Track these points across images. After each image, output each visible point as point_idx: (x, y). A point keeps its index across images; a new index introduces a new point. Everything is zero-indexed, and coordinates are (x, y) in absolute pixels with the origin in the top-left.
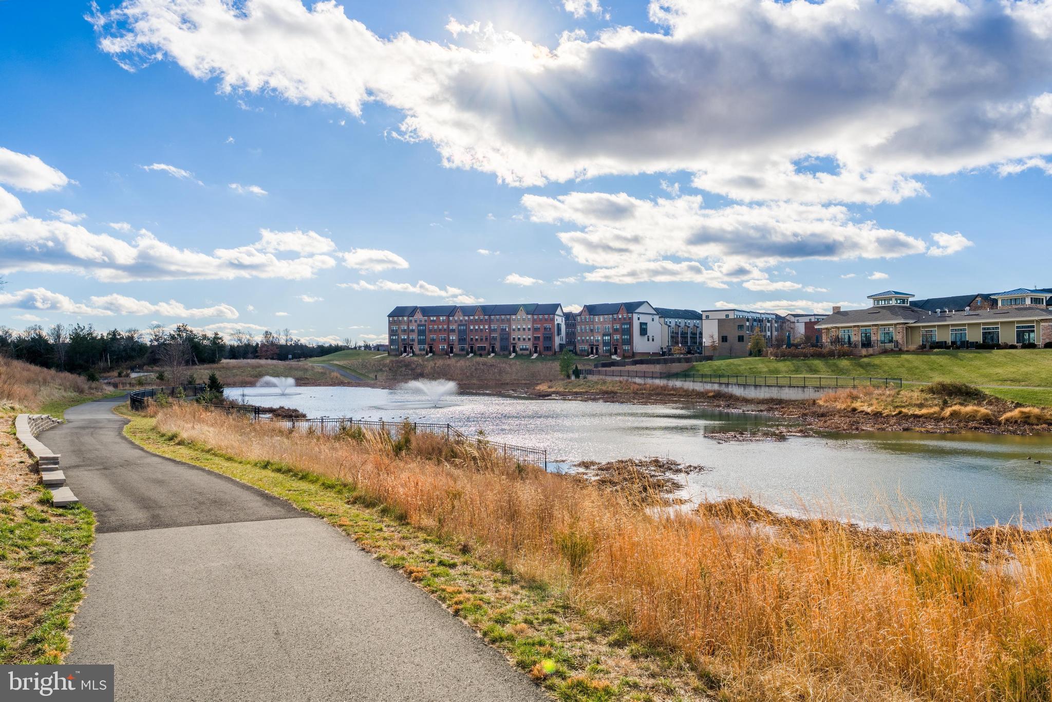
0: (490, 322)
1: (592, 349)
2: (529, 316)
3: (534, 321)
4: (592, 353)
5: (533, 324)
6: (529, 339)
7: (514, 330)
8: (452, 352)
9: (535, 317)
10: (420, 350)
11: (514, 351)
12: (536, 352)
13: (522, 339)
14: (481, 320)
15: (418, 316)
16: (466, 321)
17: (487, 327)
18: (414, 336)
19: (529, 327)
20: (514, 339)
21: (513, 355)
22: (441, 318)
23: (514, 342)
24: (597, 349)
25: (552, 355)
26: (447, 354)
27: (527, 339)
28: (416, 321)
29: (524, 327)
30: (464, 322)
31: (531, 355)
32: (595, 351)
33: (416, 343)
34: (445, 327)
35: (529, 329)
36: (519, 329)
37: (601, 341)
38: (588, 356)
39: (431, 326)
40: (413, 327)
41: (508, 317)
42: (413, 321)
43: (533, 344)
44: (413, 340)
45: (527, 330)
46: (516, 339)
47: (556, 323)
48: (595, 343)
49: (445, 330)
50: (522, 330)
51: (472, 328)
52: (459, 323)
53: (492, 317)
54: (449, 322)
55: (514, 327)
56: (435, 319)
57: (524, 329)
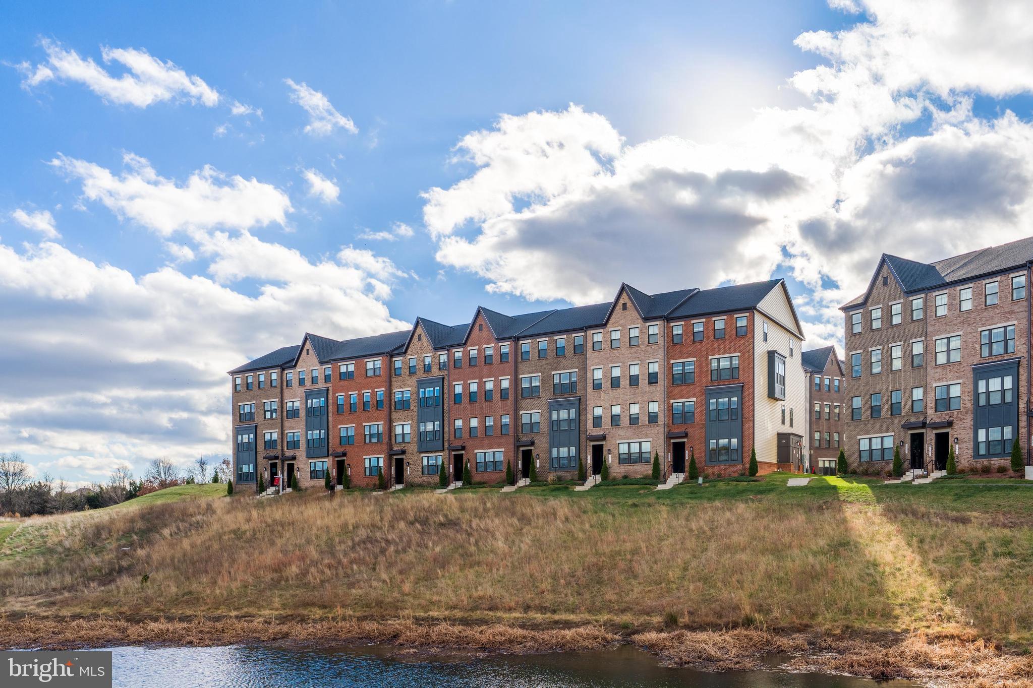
0: (518, 360)
1: (918, 442)
2: (655, 328)
3: (673, 346)
4: (917, 461)
5: (668, 356)
6: (653, 419)
7: (597, 386)
8: (400, 479)
9: (678, 329)
10: (314, 475)
11: (599, 465)
12: (678, 467)
13: (625, 421)
14: (488, 360)
15: (310, 365)
16: (441, 367)
17: (505, 384)
18: (297, 430)
19: (654, 368)
20: (597, 421)
21: (594, 480)
22: (370, 366)
23: (598, 432)
24: (942, 442)
25: (741, 477)
26: (383, 485)
27: (644, 420)
28: (301, 382)
29: (635, 371)
30: (435, 371)
31: (657, 476)
32: (930, 451)
33: (301, 453)
34: (381, 391)
35: (653, 379)
36: (615, 383)
37: (967, 403)
38: (899, 472)
39: (341, 395)
40: (295, 401)
41: (578, 337)
42: (295, 383)
43: (669, 436)
44: (295, 445)
45: (644, 381)
46: (606, 421)
47: (760, 349)
48: (932, 416)
49: (379, 404)
50: (625, 383)
51: (459, 389)
52: (420, 374)
53: (526, 345)
54: (391, 373)
55: (598, 375)
56: (351, 368)
57: (634, 381)
